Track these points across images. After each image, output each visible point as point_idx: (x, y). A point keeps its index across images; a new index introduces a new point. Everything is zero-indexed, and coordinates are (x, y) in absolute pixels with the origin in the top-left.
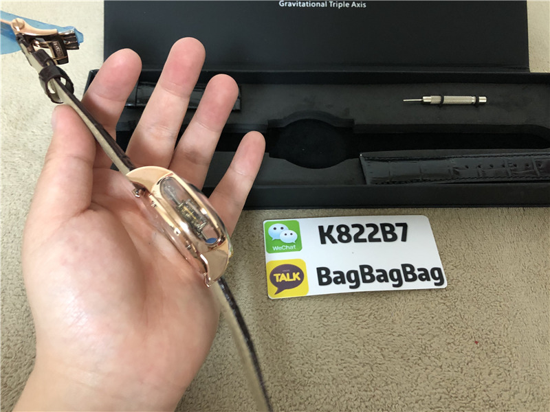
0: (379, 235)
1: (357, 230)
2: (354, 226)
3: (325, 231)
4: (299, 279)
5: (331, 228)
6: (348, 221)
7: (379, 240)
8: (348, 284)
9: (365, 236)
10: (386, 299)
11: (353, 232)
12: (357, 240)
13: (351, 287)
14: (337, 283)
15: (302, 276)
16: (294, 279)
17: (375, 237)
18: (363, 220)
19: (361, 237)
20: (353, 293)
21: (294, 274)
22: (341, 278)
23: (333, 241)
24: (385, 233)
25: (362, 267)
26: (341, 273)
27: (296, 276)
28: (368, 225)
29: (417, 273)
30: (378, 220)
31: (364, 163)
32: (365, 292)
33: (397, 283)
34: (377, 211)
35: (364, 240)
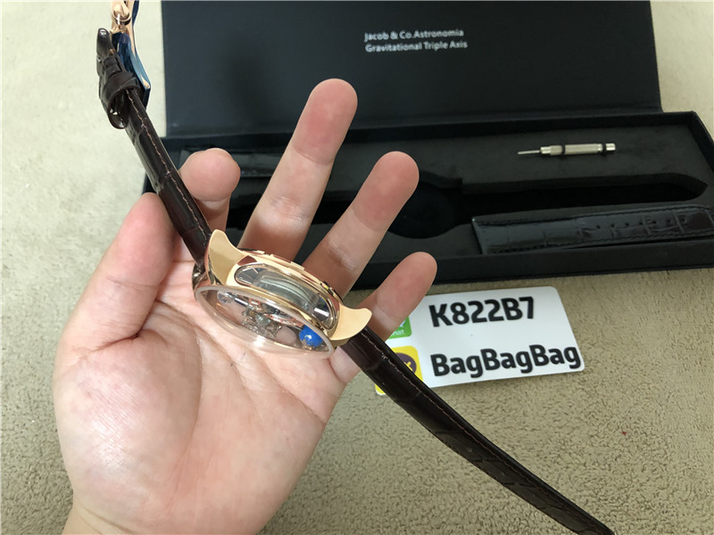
0: (501, 313)
1: (475, 308)
2: (471, 303)
3: (438, 310)
4: (411, 369)
5: (443, 307)
6: (464, 298)
7: (501, 319)
8: (469, 372)
9: (484, 314)
10: (515, 388)
11: (471, 310)
12: (476, 320)
13: (473, 376)
14: (455, 371)
15: (414, 365)
17: (497, 315)
18: (481, 296)
19: (480, 316)
20: (475, 383)
22: (460, 366)
23: (448, 323)
24: (507, 310)
25: (484, 352)
26: (460, 360)
28: (488, 302)
29: (549, 355)
30: (498, 295)
31: (478, 229)
32: (490, 381)
33: (526, 368)
34: (496, 284)
35: (484, 320)
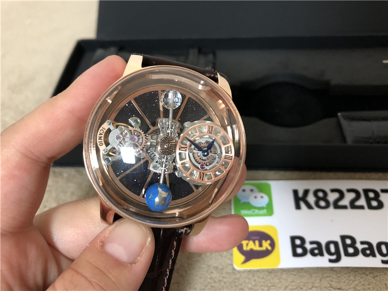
0: (362, 202)
1: (336, 195)
2: (333, 191)
3: (301, 194)
4: (269, 248)
5: (306, 192)
6: (327, 185)
7: (362, 207)
8: (327, 257)
9: (345, 202)
10: (373, 277)
11: (332, 197)
12: (337, 206)
13: (331, 261)
14: (313, 254)
15: (273, 245)
16: (264, 248)
17: (358, 203)
18: (344, 185)
19: (341, 203)
20: (332, 269)
21: (264, 242)
22: (318, 250)
23: (309, 207)
24: (368, 200)
25: (343, 238)
26: (319, 244)
27: (266, 245)
28: (349, 191)
30: (360, 185)
31: (344, 123)
32: (347, 268)
34: (358, 175)
35: (345, 207)
